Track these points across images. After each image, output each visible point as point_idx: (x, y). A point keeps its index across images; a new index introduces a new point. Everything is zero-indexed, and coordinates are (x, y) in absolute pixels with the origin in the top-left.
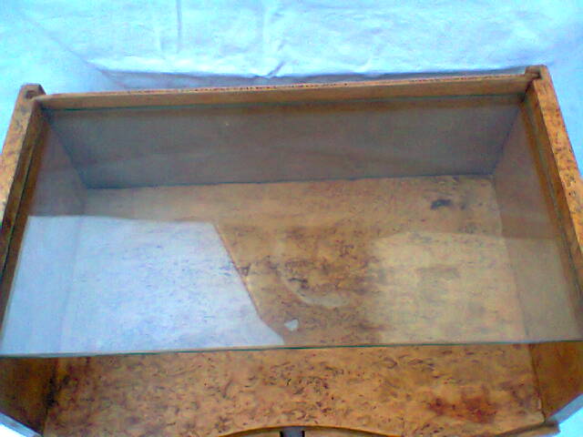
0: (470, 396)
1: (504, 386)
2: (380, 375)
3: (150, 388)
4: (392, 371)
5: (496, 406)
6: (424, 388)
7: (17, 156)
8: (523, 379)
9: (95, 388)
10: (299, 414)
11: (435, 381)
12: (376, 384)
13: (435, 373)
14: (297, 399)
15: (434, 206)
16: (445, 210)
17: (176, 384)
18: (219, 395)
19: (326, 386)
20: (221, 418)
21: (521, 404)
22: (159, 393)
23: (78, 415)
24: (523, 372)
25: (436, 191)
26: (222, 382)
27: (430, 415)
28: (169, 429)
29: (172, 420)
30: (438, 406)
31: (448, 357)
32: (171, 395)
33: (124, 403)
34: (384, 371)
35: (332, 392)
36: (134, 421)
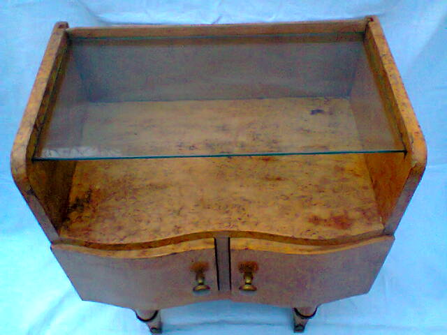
0: (336, 215)
1: (357, 209)
2: (278, 204)
3: (131, 210)
4: (286, 201)
5: (353, 220)
6: (307, 211)
7: (54, 57)
8: (370, 205)
9: (94, 211)
10: (226, 224)
11: (314, 207)
12: (276, 208)
13: (314, 202)
14: (225, 216)
15: (313, 113)
16: (319, 115)
17: (147, 208)
18: (175, 215)
19: (244, 209)
20: (176, 226)
21: (369, 219)
22: (136, 213)
23: (83, 225)
24: (369, 202)
25: (313, 105)
26: (177, 207)
27: (310, 225)
28: (143, 232)
29: (144, 228)
30: (316, 220)
31: (321, 194)
32: (144, 214)
33: (113, 218)
34: (281, 202)
35: (248, 212)
36: (120, 228)
